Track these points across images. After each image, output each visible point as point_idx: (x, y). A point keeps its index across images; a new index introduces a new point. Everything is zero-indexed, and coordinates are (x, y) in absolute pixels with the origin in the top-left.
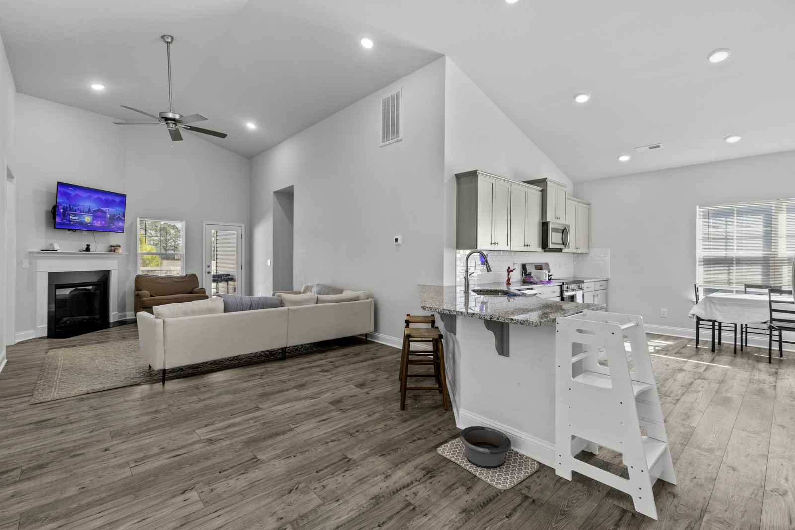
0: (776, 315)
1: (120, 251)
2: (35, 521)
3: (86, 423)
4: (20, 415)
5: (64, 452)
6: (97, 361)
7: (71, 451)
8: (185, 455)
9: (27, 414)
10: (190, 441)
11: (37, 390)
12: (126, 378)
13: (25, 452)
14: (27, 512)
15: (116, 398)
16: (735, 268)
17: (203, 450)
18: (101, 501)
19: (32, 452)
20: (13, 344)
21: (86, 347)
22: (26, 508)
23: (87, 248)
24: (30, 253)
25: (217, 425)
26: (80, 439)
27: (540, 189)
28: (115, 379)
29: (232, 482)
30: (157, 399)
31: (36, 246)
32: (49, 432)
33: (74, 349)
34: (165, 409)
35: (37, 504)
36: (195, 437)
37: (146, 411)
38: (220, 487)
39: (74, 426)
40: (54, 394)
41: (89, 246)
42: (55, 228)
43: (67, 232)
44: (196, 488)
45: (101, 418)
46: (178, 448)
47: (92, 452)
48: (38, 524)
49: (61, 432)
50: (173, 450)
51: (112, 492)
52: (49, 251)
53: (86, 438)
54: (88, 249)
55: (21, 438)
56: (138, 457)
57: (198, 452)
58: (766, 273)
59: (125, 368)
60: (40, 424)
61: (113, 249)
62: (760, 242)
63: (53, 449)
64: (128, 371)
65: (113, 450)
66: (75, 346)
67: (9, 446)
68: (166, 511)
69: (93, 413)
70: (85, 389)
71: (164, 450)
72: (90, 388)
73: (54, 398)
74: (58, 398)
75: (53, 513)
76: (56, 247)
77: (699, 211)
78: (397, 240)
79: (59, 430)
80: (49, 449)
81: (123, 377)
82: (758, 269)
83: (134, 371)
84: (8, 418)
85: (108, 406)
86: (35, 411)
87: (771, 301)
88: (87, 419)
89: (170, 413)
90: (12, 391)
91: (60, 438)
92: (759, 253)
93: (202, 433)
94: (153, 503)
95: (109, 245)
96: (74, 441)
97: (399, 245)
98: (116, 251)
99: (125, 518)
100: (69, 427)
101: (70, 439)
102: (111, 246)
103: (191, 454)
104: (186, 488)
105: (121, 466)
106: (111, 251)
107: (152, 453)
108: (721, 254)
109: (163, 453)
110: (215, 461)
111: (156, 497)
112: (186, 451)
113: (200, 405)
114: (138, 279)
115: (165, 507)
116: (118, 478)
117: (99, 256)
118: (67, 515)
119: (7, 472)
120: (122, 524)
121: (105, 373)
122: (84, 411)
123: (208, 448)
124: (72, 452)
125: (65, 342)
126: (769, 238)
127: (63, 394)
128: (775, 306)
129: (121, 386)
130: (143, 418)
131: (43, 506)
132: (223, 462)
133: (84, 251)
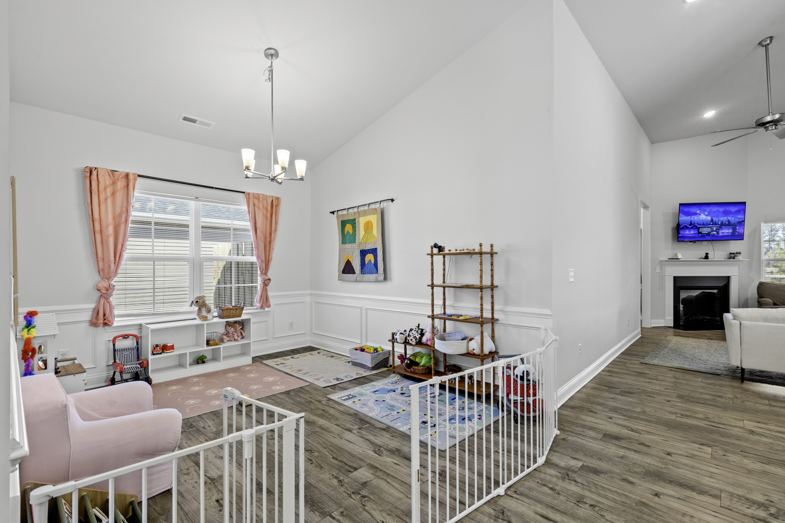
1: (740, 258)
2: (616, 412)
3: (665, 384)
4: (633, 366)
5: (644, 392)
6: (697, 350)
7: (648, 393)
8: (721, 429)
9: (636, 367)
10: (733, 424)
11: (648, 356)
12: (711, 368)
13: (626, 384)
14: (615, 407)
15: (695, 377)
17: (739, 433)
18: (650, 421)
19: (629, 385)
20: (649, 327)
21: (695, 339)
22: (615, 405)
23: (705, 256)
24: (661, 261)
25: (769, 426)
26: (657, 390)
28: (702, 365)
29: (746, 461)
30: (727, 389)
31: (665, 256)
32: (642, 379)
33: (687, 339)
34: (729, 398)
35: (620, 406)
36: (741, 424)
37: (711, 393)
38: (732, 458)
39: (657, 382)
40: (656, 362)
41: (708, 254)
42: (678, 241)
43: (689, 243)
44: (713, 448)
45: (676, 385)
46: (719, 423)
47: (659, 398)
48: (617, 413)
49: (649, 382)
50: (714, 422)
51: (658, 421)
52: (675, 259)
53: (660, 391)
54: (707, 257)
55: (628, 377)
56: (686, 414)
57: (734, 433)
59: (716, 361)
60: (640, 374)
61: (732, 256)
63: (640, 388)
64: (717, 363)
65: (672, 403)
66: (689, 337)
67: (621, 378)
68: (683, 445)
69: (673, 380)
70: (676, 365)
71: (706, 419)
72: (680, 365)
73: (655, 364)
74: (657, 364)
75: (625, 413)
76: (680, 256)
79: (648, 380)
80: (637, 387)
81: (710, 366)
83: (722, 365)
84: (627, 365)
85: (686, 380)
86: (641, 367)
88: (667, 381)
89: (731, 402)
90: (635, 353)
91: (647, 385)
93: (750, 425)
94: (677, 437)
95: (729, 253)
96: (653, 389)
98: (736, 258)
99: (658, 434)
100: (655, 381)
101: (650, 387)
102: (731, 253)
103: (727, 431)
104: (705, 443)
105: (671, 413)
106: (730, 258)
107: (697, 416)
109: (705, 420)
110: (745, 444)
111: (682, 437)
112: (724, 427)
113: (767, 408)
114: (761, 286)
115: (683, 443)
116: (665, 417)
117: (718, 263)
118: (630, 417)
119: (615, 388)
120: (653, 435)
121: (697, 360)
122: (668, 377)
123: (746, 435)
124: (650, 394)
125: (683, 333)
127: (661, 363)
129: (703, 371)
130: (706, 396)
131: (622, 408)
132: (750, 448)
133: (704, 259)
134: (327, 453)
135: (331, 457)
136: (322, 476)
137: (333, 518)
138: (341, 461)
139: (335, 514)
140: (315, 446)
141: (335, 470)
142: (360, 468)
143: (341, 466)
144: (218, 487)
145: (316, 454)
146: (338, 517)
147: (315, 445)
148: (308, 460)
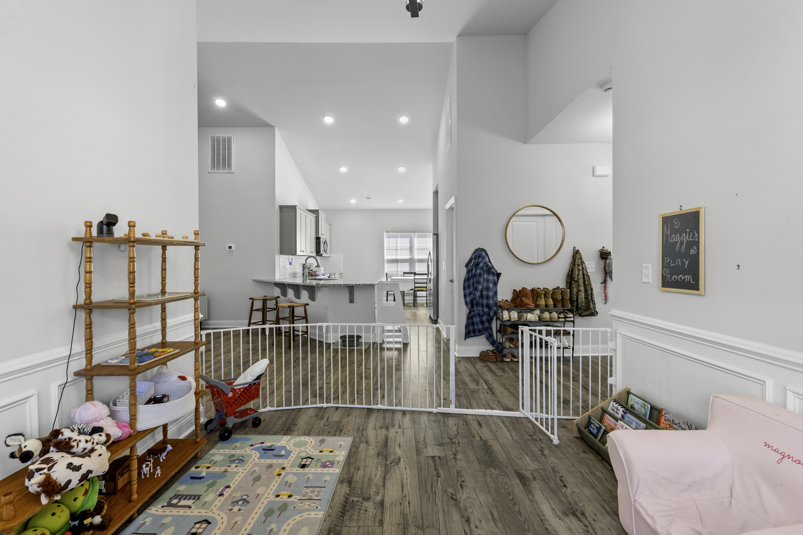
0: (417, 285)
16: (399, 264)
27: (315, 216)
58: (410, 267)
62: (408, 251)
77: (385, 234)
78: (230, 247)
82: (407, 265)
87: (415, 279)
92: (408, 257)
97: (233, 251)
108: (394, 257)
126: (411, 249)
128: (416, 281)
134: (439, 485)
135: (439, 479)
136: (464, 465)
137: (481, 437)
138: (436, 470)
139: (478, 438)
140: (443, 501)
141: (449, 465)
142: (428, 457)
143: (441, 465)
144: (566, 501)
145: (450, 490)
146: (477, 436)
147: (439, 504)
148: (464, 487)
